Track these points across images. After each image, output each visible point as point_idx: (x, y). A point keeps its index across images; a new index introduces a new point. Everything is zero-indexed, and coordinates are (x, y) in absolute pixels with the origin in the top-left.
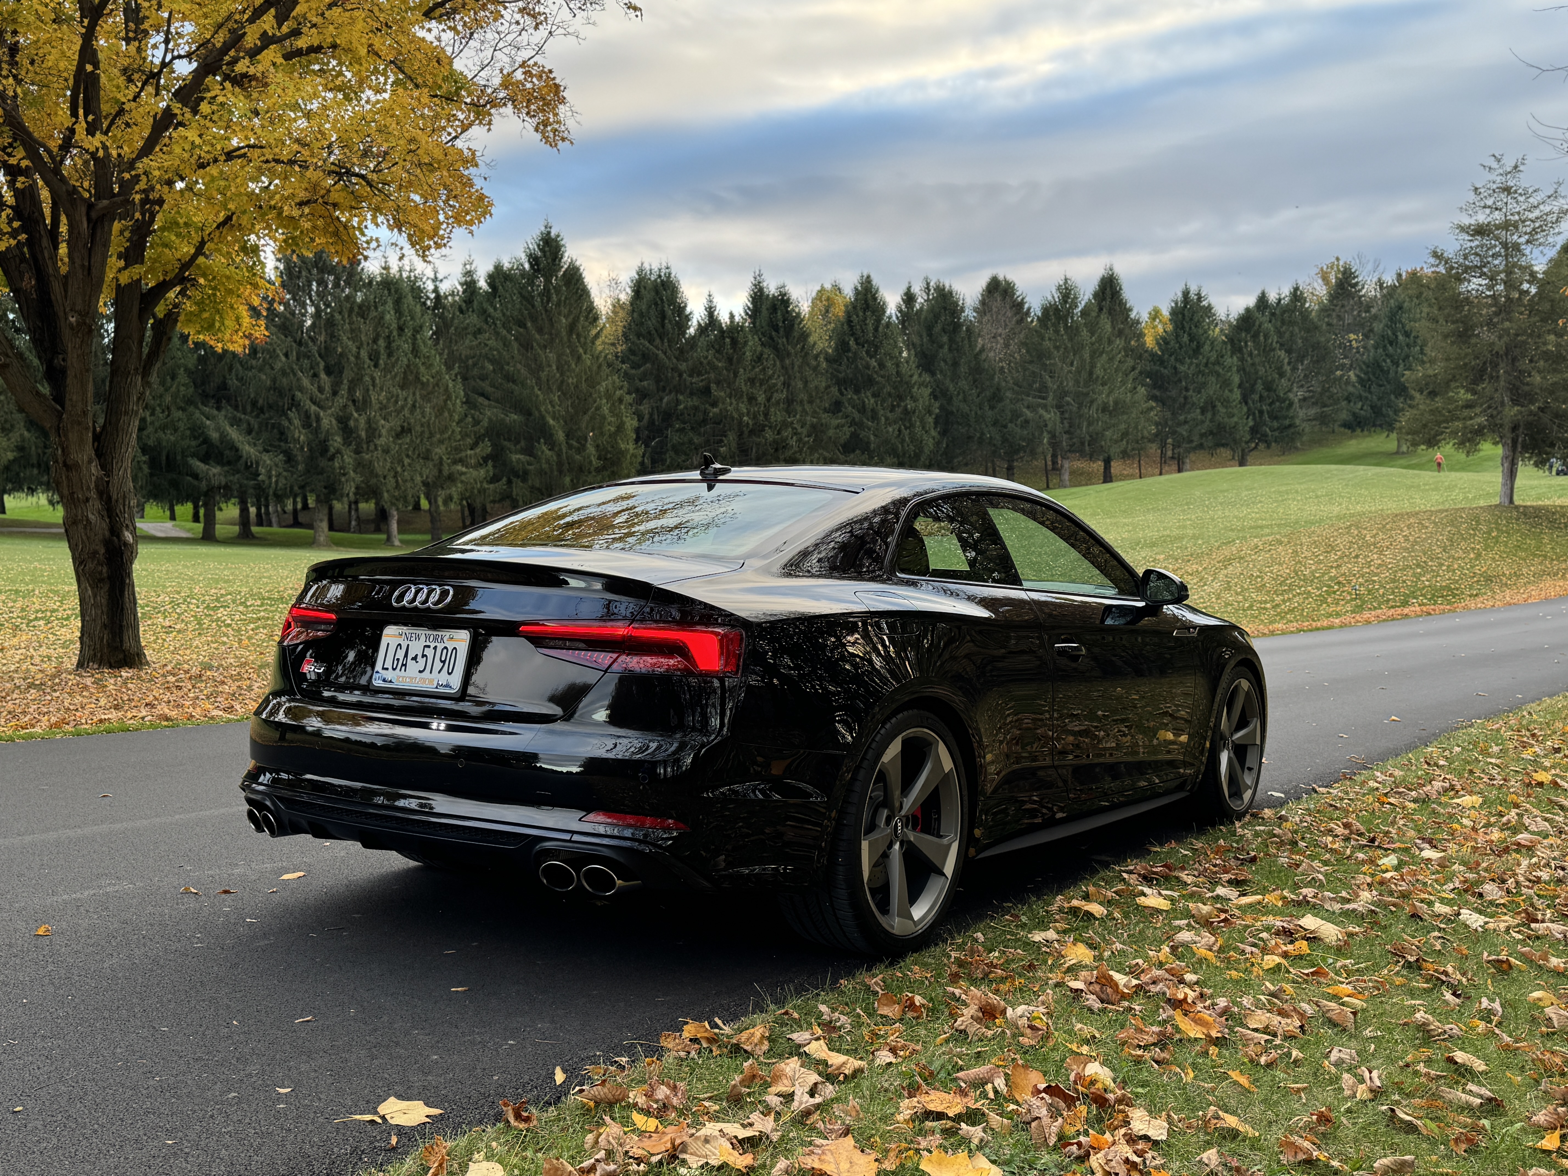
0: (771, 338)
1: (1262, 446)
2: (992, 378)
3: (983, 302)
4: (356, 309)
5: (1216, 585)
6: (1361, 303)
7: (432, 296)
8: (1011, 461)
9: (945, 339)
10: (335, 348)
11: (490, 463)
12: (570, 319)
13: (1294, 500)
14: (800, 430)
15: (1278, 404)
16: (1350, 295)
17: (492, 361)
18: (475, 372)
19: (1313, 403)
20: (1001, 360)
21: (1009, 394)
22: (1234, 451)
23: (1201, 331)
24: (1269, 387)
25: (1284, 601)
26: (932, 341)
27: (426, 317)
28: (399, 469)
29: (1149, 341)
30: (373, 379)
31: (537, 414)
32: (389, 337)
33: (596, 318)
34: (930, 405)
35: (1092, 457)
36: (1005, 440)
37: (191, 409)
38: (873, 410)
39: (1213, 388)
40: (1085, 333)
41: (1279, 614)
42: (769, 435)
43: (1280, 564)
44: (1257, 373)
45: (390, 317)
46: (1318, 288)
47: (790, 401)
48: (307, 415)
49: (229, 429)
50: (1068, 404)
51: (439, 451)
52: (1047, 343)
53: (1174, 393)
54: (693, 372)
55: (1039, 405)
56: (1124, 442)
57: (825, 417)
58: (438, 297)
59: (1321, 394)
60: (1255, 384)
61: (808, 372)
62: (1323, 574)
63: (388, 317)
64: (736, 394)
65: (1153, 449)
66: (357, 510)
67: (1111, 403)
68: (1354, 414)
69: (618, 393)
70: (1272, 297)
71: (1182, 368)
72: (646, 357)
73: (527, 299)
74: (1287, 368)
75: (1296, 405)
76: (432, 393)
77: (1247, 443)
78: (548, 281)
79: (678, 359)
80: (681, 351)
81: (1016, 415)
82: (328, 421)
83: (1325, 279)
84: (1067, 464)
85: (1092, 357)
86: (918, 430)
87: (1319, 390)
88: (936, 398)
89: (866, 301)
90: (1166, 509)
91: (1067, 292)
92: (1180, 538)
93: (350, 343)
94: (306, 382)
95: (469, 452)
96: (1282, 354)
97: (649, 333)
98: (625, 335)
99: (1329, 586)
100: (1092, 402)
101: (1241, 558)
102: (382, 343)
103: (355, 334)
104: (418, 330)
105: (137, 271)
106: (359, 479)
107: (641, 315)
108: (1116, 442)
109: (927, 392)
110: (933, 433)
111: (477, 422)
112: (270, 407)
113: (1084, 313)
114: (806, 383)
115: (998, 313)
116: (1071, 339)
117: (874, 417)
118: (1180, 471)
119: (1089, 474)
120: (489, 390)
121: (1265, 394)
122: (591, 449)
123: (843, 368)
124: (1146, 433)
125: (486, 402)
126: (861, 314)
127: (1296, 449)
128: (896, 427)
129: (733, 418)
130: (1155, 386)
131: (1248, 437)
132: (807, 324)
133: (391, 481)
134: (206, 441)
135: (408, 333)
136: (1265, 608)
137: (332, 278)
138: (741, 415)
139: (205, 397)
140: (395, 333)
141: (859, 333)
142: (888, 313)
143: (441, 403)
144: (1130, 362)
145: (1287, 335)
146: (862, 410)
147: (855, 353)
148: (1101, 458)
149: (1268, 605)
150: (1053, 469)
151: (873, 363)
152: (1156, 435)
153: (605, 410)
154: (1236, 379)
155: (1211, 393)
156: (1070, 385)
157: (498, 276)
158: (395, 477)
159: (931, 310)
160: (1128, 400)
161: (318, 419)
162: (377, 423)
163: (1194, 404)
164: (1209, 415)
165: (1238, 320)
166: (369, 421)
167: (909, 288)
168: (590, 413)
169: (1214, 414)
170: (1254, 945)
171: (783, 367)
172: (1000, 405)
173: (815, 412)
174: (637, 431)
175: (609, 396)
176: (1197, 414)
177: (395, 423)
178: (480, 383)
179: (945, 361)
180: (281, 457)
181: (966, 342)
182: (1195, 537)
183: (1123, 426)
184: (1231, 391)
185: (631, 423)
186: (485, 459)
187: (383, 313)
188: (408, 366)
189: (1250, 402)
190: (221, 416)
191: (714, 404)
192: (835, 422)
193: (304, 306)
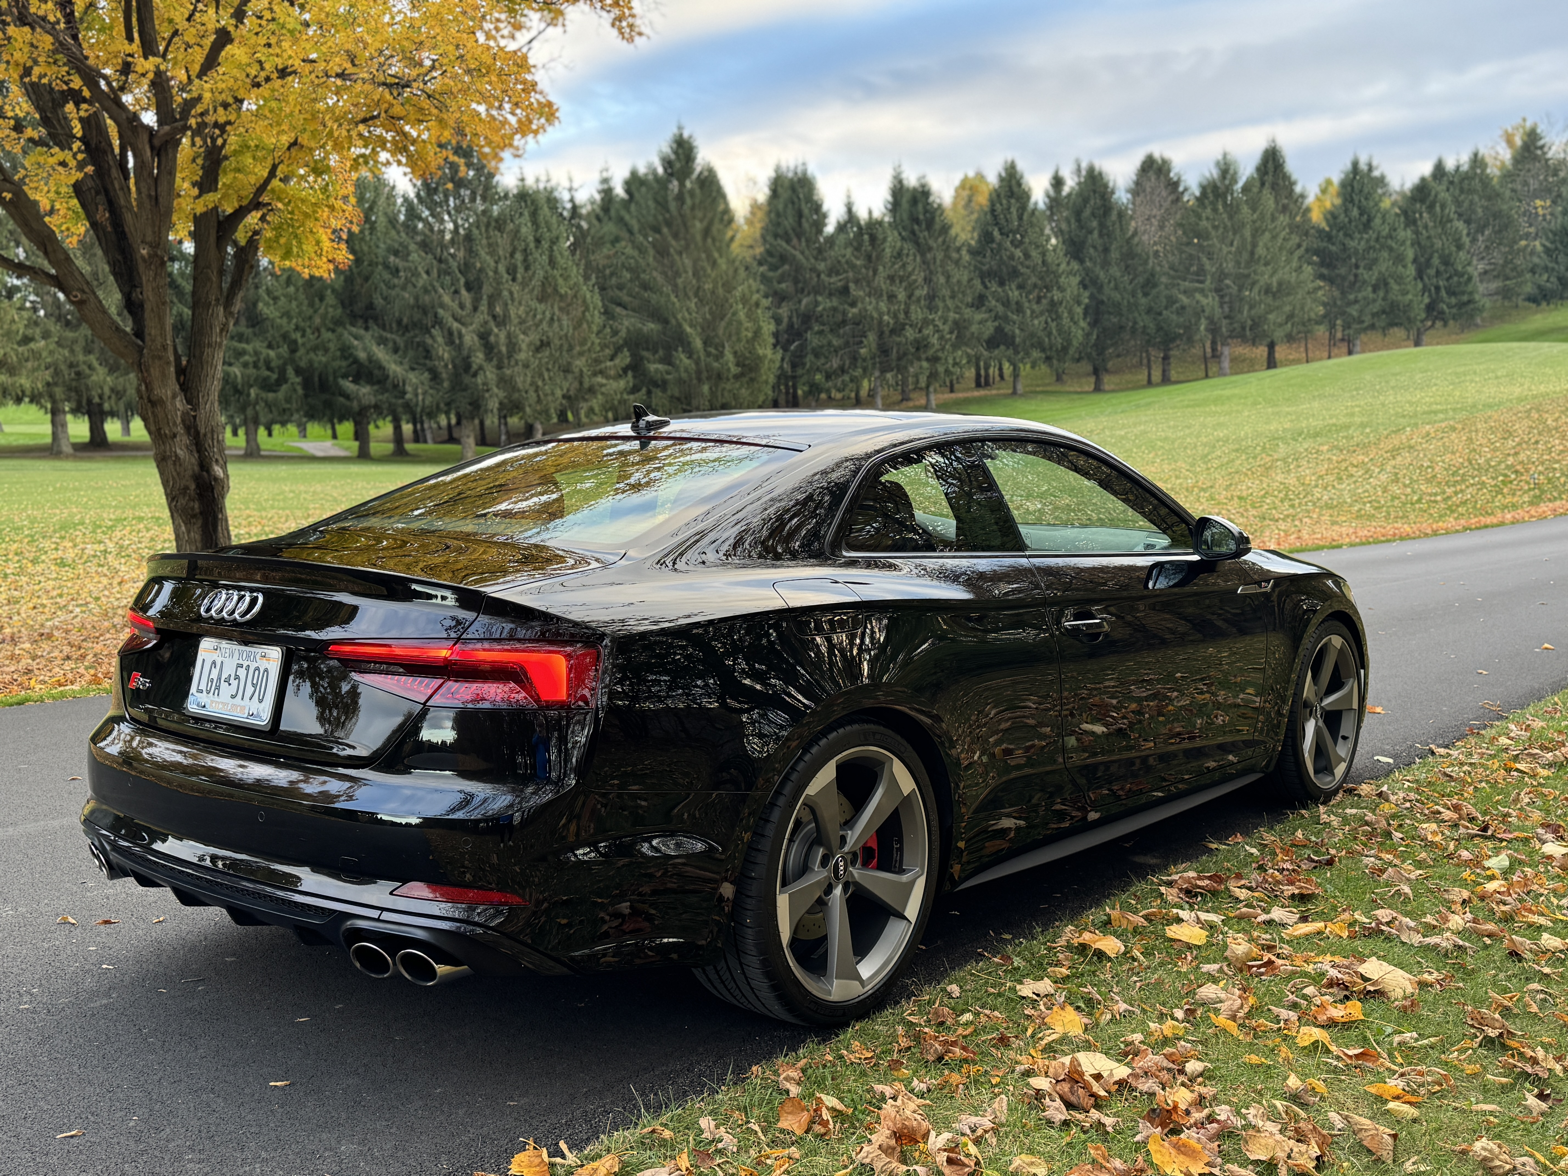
0: (913, 233)
1: (1439, 324)
2: (1146, 262)
3: (1137, 183)
4: (493, 224)
5: (1383, 477)
6: (1548, 166)
7: (569, 206)
8: (1167, 350)
9: (1095, 224)
10: (474, 264)
11: (630, 374)
12: (705, 223)
13: (1472, 381)
14: (941, 327)
15: (1456, 279)
16: (1536, 158)
17: (629, 269)
18: (614, 281)
19: (1495, 277)
20: (1155, 244)
21: (1164, 279)
22: (1408, 330)
23: (1371, 204)
24: (1446, 261)
25: (1456, 493)
26: (1081, 227)
27: (562, 228)
28: (540, 383)
29: (1316, 216)
30: (511, 293)
31: (673, 322)
32: (525, 250)
33: (731, 220)
34: (1079, 295)
35: (1254, 342)
36: (1159, 329)
37: (340, 330)
38: (1017, 303)
39: (1384, 265)
40: (1245, 209)
41: (1449, 508)
42: (910, 334)
43: (1453, 453)
44: (1432, 245)
45: (526, 230)
46: (1501, 152)
47: (931, 297)
48: (450, 333)
49: (375, 348)
50: (1228, 287)
51: (580, 363)
52: (1204, 223)
53: (1343, 271)
54: (832, 271)
55: (1196, 290)
56: (1289, 325)
57: (968, 312)
58: (575, 208)
59: (1504, 266)
60: (1431, 257)
61: (950, 267)
62: (1500, 463)
63: (524, 230)
64: (876, 293)
65: (1321, 331)
66: (506, 424)
67: (1275, 284)
68: (1539, 287)
69: (756, 297)
70: (1450, 164)
71: (1352, 244)
72: (783, 258)
73: (662, 204)
74: (1466, 240)
75: (1476, 278)
76: (569, 305)
77: (1422, 321)
78: (682, 185)
79: (816, 259)
80: (820, 251)
81: (1171, 301)
82: (470, 339)
83: (1509, 141)
84: (1226, 351)
85: (1254, 236)
86: (1066, 321)
87: (1501, 262)
88: (1085, 287)
89: (1010, 187)
90: (1333, 395)
91: (1226, 169)
92: (1347, 427)
93: (488, 258)
94: (447, 299)
95: (609, 364)
96: (1460, 225)
97: (786, 233)
98: (763, 237)
99: (1506, 476)
100: (1254, 284)
101: (1411, 447)
102: (519, 256)
103: (492, 248)
104: (554, 241)
105: (211, 198)
106: (502, 394)
107: (778, 215)
108: (1281, 325)
109: (1075, 281)
110: (1083, 324)
111: (615, 333)
112: (415, 325)
113: (1246, 189)
114: (948, 278)
115: (1152, 193)
116: (1231, 217)
117: (1019, 309)
118: (1350, 353)
119: (1251, 360)
120: (626, 299)
121: (1442, 268)
122: (729, 356)
123: (988, 260)
124: (1313, 315)
125: (624, 312)
126: (1004, 202)
127: (1477, 326)
128: (1043, 319)
129: (872, 318)
130: (1322, 264)
131: (1423, 315)
132: (950, 215)
133: (532, 395)
134: (356, 361)
135: (545, 245)
136: (1436, 502)
137: (468, 192)
138: (881, 314)
139: (353, 318)
140: (532, 245)
141: (1003, 222)
142: (1033, 199)
143: (579, 314)
144: (1295, 239)
145: (1466, 204)
146: (1006, 303)
147: (1000, 244)
148: (1265, 342)
149: (1439, 498)
150: (1214, 356)
151: (1018, 253)
152: (1325, 316)
153: (742, 315)
154: (1410, 254)
155: (1383, 270)
156: (1229, 266)
157: (634, 182)
158: (536, 391)
159: (1080, 194)
160: (1293, 280)
161: (460, 336)
162: (516, 337)
163: (1364, 282)
164: (1381, 294)
165: (1412, 191)
166: (509, 336)
167: (1057, 172)
168: (726, 319)
169: (1387, 292)
170: (1294, 1006)
171: (924, 262)
172: (1154, 292)
173: (957, 307)
174: (776, 335)
175: (744, 300)
176: (1368, 292)
177: (534, 337)
178: (617, 292)
179: (1095, 247)
180: (426, 375)
181: (1117, 226)
182: (1363, 425)
183: (1287, 309)
184: (1405, 267)
185: (768, 328)
186: (625, 370)
187: (519, 226)
188: (546, 278)
189: (1426, 279)
190: (368, 336)
191: (853, 304)
192: (979, 317)
193: (442, 221)
